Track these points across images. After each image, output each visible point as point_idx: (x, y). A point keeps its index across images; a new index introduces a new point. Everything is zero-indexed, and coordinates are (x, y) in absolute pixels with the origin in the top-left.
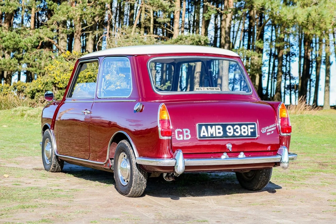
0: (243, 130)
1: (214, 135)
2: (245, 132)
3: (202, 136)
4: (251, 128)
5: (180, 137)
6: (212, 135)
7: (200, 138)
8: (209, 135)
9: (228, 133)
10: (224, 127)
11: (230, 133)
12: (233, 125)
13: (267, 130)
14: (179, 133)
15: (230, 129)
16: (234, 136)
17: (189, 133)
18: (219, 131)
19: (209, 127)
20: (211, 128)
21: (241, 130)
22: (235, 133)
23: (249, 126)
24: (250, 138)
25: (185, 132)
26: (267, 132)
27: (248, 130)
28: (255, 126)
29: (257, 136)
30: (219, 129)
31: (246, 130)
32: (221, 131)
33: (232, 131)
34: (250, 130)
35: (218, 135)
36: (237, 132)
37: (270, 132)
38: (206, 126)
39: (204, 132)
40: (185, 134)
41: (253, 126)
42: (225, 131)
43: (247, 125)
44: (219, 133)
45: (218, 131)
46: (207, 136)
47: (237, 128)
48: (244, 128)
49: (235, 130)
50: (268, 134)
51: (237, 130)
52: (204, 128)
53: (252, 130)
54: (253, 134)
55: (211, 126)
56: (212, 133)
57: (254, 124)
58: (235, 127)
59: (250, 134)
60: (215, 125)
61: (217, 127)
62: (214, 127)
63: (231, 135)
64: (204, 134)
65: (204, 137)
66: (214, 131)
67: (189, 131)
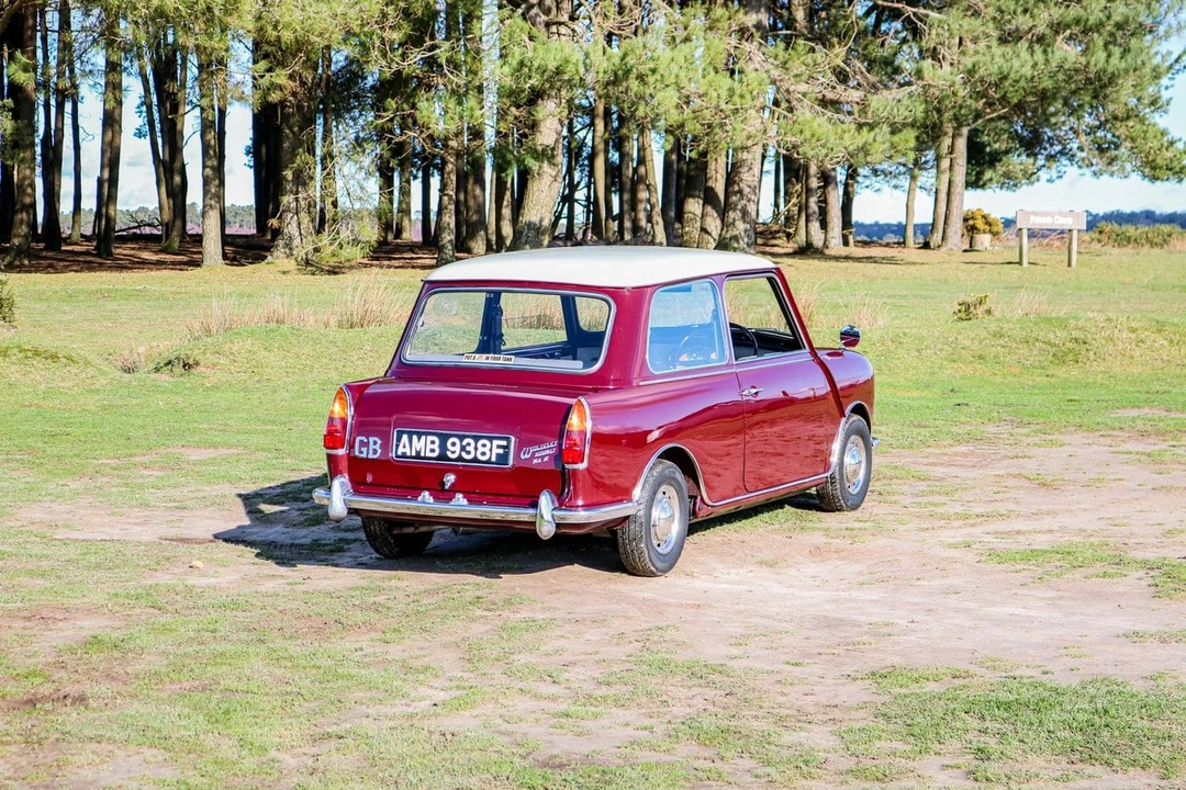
0: (481, 449)
1: (422, 454)
2: (483, 454)
3: (399, 453)
4: (499, 447)
5: (361, 452)
6: (418, 453)
7: (396, 457)
8: (413, 454)
9: (449, 453)
10: (444, 439)
11: (453, 452)
12: (461, 438)
13: (534, 453)
14: (363, 444)
15: (454, 444)
16: (460, 459)
17: (377, 447)
18: (432, 446)
19: (415, 437)
20: (419, 440)
21: (476, 449)
22: (464, 455)
23: (496, 442)
24: (495, 466)
25: (371, 443)
26: (533, 457)
27: (491, 450)
28: (509, 442)
29: (511, 462)
30: (433, 442)
31: (486, 450)
32: (436, 447)
33: (457, 448)
34: (496, 451)
35: (429, 454)
36: (469, 453)
37: (543, 457)
38: (410, 434)
39: (404, 447)
40: (372, 446)
41: (504, 443)
42: (443, 447)
43: (491, 439)
44: (433, 451)
45: (430, 446)
46: (408, 454)
47: (469, 444)
48: (484, 445)
49: (463, 448)
50: (535, 461)
51: (468, 448)
52: (405, 437)
53: (501, 451)
54: (503, 458)
55: (419, 435)
56: (419, 450)
57: (507, 439)
58: (464, 443)
59: (493, 459)
60: (426, 434)
61: (430, 438)
62: (423, 438)
63: (454, 456)
64: (404, 450)
65: (404, 455)
66: (424, 446)
67: (379, 442)
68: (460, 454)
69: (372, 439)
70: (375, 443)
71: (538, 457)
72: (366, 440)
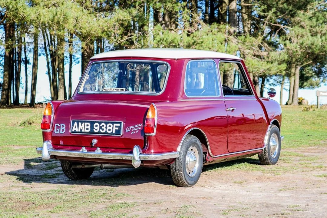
0: (108, 128)
1: (83, 131)
2: (109, 130)
4: (116, 127)
5: (57, 131)
6: (81, 130)
7: (72, 132)
8: (79, 131)
9: (94, 130)
10: (92, 124)
11: (96, 130)
12: (100, 123)
13: (132, 129)
14: (58, 127)
15: (97, 126)
16: (99, 133)
17: (64, 128)
19: (80, 123)
20: (82, 124)
21: (106, 128)
22: (101, 130)
23: (115, 125)
24: (114, 135)
26: (131, 131)
27: (113, 128)
28: (120, 125)
29: (122, 133)
30: (88, 125)
31: (111, 128)
32: (89, 127)
33: (98, 128)
34: (115, 128)
35: (86, 131)
36: (103, 130)
37: (135, 131)
38: (78, 122)
39: (75, 128)
40: (61, 128)
41: (119, 125)
42: (92, 127)
43: (113, 123)
44: (87, 129)
46: (77, 131)
47: (103, 126)
48: (110, 126)
49: (101, 128)
50: (132, 133)
51: (103, 128)
52: (76, 124)
53: (117, 129)
54: (118, 132)
55: (82, 122)
56: (81, 129)
57: (120, 123)
58: (101, 125)
59: (114, 132)
60: (85, 122)
61: (86, 123)
62: (83, 123)
64: (75, 129)
65: (75, 132)
67: (65, 126)
68: (99, 130)
69: (62, 125)
70: (63, 126)
71: (134, 131)
72: (59, 125)
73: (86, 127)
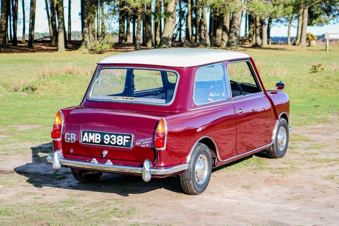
0: (119, 140)
1: (93, 142)
2: (120, 142)
3: (84, 141)
4: (126, 139)
5: (68, 140)
6: (92, 141)
7: (82, 142)
8: (90, 141)
9: (105, 141)
10: (103, 135)
11: (107, 141)
12: (110, 135)
13: (142, 142)
15: (107, 137)
16: (110, 144)
17: (74, 138)
19: (90, 134)
20: (92, 135)
21: (117, 140)
22: (111, 142)
23: (125, 137)
24: (125, 147)
25: (72, 136)
26: (141, 144)
27: (123, 140)
28: (131, 137)
29: (132, 146)
30: (98, 136)
31: (121, 140)
32: (99, 138)
33: (108, 139)
34: (125, 141)
35: (96, 142)
36: (113, 141)
37: (146, 144)
38: (88, 132)
39: (86, 138)
40: (72, 138)
41: (129, 137)
42: (102, 138)
43: (123, 135)
44: (98, 140)
46: (87, 141)
47: (113, 138)
48: (120, 138)
49: (111, 139)
50: (143, 146)
51: (113, 139)
52: (86, 134)
53: (127, 141)
54: (128, 144)
55: (92, 133)
56: (91, 139)
58: (111, 137)
59: (124, 144)
60: (95, 133)
61: (97, 134)
62: (94, 134)
63: (107, 143)
64: (86, 140)
65: (85, 142)
66: (94, 138)
67: (75, 136)
68: (110, 142)
69: (72, 134)
70: (73, 136)
71: (144, 144)
72: (69, 135)
73: (96, 138)
